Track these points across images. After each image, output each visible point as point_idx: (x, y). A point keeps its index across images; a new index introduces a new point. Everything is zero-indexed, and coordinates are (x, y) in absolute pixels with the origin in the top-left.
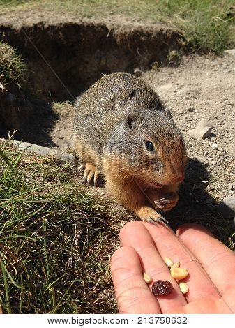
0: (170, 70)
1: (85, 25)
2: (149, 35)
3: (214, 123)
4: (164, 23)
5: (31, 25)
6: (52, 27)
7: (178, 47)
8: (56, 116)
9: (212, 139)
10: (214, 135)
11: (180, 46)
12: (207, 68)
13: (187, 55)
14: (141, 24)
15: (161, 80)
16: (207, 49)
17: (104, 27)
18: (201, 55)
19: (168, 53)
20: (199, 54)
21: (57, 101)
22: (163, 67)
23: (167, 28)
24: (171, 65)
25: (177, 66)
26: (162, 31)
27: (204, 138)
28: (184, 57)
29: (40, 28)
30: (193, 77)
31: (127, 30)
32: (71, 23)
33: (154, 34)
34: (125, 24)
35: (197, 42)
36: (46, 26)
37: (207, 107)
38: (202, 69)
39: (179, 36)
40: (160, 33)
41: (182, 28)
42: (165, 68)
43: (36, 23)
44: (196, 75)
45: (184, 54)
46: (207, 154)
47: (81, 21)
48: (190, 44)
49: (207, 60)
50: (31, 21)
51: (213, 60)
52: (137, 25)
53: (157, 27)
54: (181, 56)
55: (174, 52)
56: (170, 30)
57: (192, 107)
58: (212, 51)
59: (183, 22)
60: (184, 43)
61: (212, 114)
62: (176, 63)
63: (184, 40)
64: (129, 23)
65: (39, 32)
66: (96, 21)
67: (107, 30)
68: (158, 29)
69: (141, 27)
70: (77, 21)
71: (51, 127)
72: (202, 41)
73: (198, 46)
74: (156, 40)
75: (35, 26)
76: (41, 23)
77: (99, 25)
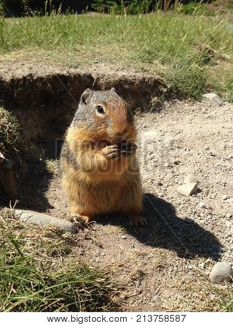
0: (153, 115)
1: (72, 76)
2: (132, 84)
3: (200, 177)
4: (146, 71)
5: (21, 77)
6: (41, 79)
7: (159, 94)
8: (50, 175)
9: (198, 194)
10: (199, 191)
11: (162, 93)
12: (187, 112)
13: (168, 101)
14: (125, 73)
15: (144, 125)
16: (187, 94)
17: (90, 77)
18: (181, 100)
19: (150, 100)
20: (179, 98)
21: (50, 159)
22: (146, 113)
23: (149, 76)
24: (154, 111)
25: (159, 111)
26: (144, 79)
27: (191, 195)
28: (165, 103)
29: (29, 80)
30: (175, 122)
31: (112, 79)
32: (58, 75)
33: (137, 82)
34: (110, 73)
35: (177, 88)
36: (35, 78)
37: (191, 158)
38: (183, 113)
39: (160, 84)
40: (143, 81)
41: (162, 75)
42: (148, 114)
43: (25, 75)
44: (177, 120)
45: (165, 100)
46: (195, 212)
47: (68, 72)
48: (170, 90)
49: (187, 105)
50: (21, 73)
51: (192, 105)
52: (120, 74)
53: (140, 75)
54: (163, 102)
55: (156, 98)
56: (152, 78)
57: (177, 159)
58: (192, 96)
59: (164, 68)
60: (165, 90)
61: (197, 168)
62: (158, 108)
63: (165, 87)
64: (113, 72)
65: (28, 84)
66: (82, 71)
67: (93, 78)
68: (141, 78)
69: (124, 76)
70: (65, 73)
71: (46, 187)
72: (181, 87)
73: (179, 91)
74: (140, 88)
75: (25, 78)
76: (31, 75)
77: (85, 75)
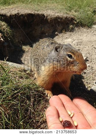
0: (70, 33)
1: (36, 14)
2: (62, 19)
3: (88, 56)
4: (68, 14)
5: (14, 14)
6: (22, 15)
7: (73, 24)
8: (24, 52)
9: (87, 62)
11: (74, 24)
12: (85, 32)
13: (77, 27)
14: (59, 14)
15: (66, 37)
16: (85, 25)
17: (43, 15)
18: (83, 27)
19: (69, 26)
20: (82, 27)
21: (24, 45)
22: (67, 32)
23: (69, 16)
24: (71, 31)
25: (73, 32)
26: (67, 17)
29: (17, 15)
30: (79, 36)
31: (53, 17)
32: (30, 14)
33: (64, 18)
34: (52, 14)
35: (81, 22)
36: (20, 14)
37: (85, 49)
38: (83, 33)
39: (74, 20)
40: (66, 18)
41: (75, 16)
43: (16, 13)
44: (81, 35)
47: (34, 13)
48: (78, 23)
49: (85, 29)
50: (14, 12)
51: (88, 30)
52: (57, 14)
53: (65, 16)
54: (75, 27)
55: (71, 26)
57: (79, 49)
58: (87, 26)
59: (76, 14)
60: (76, 22)
61: (87, 52)
62: (72, 30)
63: (76, 21)
64: (54, 13)
65: (17, 17)
67: (45, 16)
68: (65, 17)
69: (58, 15)
70: (33, 13)
71: (22, 56)
72: (83, 22)
73: (82, 24)
74: (65, 21)
75: (16, 15)
76: (18, 13)
77: (41, 14)
